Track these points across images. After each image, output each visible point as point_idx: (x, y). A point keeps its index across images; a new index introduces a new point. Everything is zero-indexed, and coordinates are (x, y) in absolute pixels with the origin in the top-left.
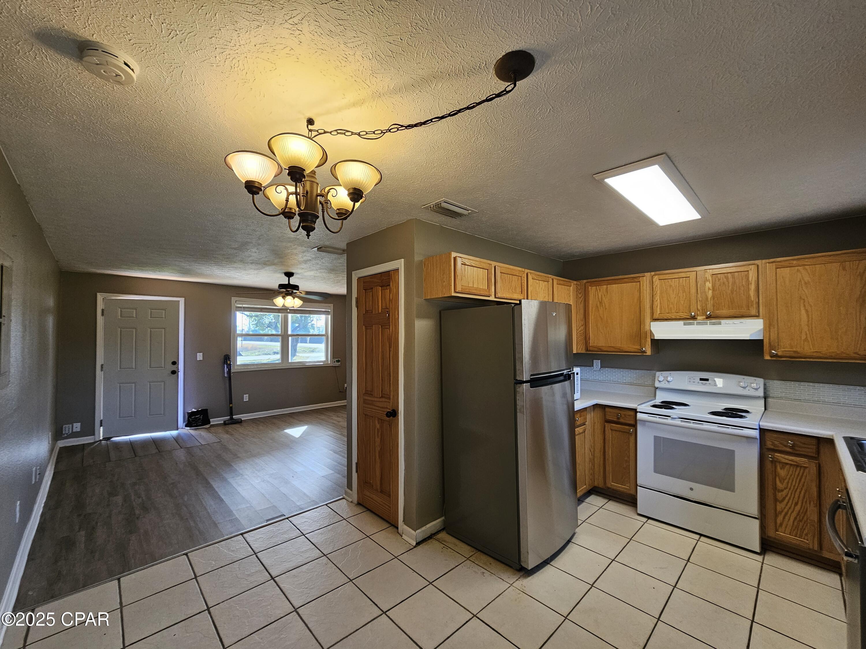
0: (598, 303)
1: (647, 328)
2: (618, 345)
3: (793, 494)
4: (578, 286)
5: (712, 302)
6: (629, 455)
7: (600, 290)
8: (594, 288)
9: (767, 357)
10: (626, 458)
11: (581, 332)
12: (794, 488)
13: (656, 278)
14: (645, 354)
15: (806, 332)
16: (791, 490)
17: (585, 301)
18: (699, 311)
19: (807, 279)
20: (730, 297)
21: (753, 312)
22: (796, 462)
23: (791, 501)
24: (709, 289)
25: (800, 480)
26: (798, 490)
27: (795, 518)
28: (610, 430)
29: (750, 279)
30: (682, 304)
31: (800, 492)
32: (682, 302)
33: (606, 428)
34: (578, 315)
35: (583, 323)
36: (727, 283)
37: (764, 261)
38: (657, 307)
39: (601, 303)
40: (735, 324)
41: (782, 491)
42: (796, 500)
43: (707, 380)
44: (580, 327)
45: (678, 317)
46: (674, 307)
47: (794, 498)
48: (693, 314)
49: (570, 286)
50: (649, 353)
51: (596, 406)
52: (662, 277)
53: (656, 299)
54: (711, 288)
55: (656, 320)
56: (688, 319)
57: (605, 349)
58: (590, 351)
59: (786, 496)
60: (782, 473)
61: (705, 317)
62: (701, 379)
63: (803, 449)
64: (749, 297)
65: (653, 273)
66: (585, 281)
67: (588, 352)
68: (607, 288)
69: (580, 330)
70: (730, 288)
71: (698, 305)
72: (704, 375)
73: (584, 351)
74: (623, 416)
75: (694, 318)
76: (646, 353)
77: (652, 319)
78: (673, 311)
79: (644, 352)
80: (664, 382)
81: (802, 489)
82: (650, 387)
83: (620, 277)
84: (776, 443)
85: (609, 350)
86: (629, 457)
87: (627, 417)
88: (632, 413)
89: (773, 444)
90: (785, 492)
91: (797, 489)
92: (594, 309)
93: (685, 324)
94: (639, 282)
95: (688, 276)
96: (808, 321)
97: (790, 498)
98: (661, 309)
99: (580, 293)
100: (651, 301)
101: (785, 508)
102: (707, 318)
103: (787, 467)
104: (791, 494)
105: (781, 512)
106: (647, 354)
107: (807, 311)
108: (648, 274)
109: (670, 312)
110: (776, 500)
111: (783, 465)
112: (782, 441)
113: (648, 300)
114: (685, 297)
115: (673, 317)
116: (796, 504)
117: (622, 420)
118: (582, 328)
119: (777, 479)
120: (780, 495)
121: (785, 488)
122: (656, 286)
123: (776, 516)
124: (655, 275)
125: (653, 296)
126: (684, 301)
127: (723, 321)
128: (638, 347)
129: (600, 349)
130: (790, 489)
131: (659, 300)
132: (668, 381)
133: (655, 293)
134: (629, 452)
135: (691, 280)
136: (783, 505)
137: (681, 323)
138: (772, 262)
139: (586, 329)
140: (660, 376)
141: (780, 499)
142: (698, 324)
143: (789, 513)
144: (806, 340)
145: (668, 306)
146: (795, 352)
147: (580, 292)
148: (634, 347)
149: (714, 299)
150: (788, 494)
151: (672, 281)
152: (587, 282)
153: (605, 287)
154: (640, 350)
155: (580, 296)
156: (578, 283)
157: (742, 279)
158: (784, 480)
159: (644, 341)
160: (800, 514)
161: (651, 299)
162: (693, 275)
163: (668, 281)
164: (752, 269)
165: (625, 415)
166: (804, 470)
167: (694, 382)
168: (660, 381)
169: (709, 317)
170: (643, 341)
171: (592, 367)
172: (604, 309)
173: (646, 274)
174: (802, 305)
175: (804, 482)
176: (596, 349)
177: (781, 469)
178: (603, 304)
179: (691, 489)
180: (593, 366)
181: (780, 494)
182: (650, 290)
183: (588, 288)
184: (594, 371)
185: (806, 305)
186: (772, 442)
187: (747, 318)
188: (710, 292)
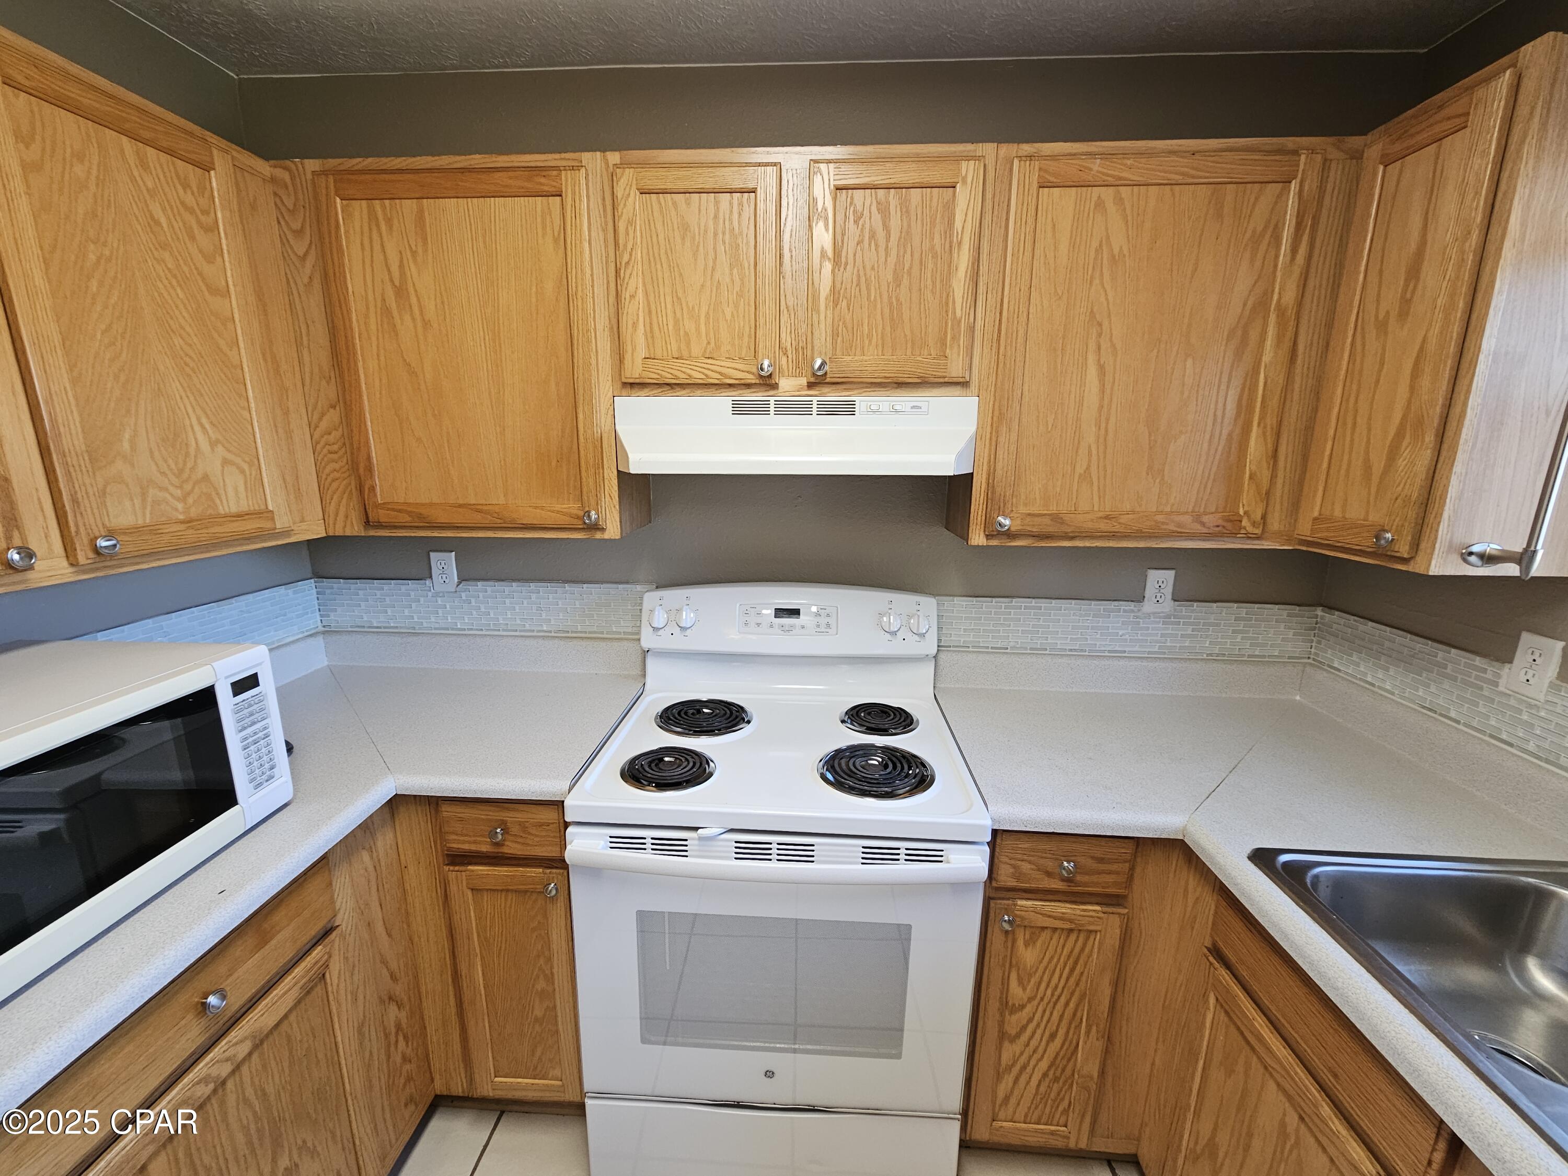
0: (390, 294)
1: (603, 421)
2: (497, 499)
3: (1048, 1013)
4: (281, 192)
5: (830, 315)
6: (552, 974)
7: (389, 221)
8: (360, 208)
9: (977, 538)
10: (541, 985)
11: (331, 438)
12: (1053, 995)
13: (627, 177)
14: (598, 535)
15: (1090, 447)
16: (1046, 1000)
17: (325, 276)
18: (785, 354)
19: (1119, 241)
20: (890, 298)
21: (956, 370)
22: (1071, 921)
23: (1039, 1032)
24: (823, 254)
25: (1072, 970)
26: (1063, 1000)
27: (1045, 1075)
28: (469, 893)
29: (958, 224)
30: (729, 317)
31: (1067, 1004)
32: (728, 311)
33: (453, 888)
34: (305, 353)
35: (330, 392)
36: (881, 234)
37: (1007, 149)
38: (635, 325)
39: (401, 292)
40: (897, 411)
41: (1022, 1007)
42: (1052, 1027)
43: (795, 612)
44: (323, 415)
45: (714, 378)
46: (698, 329)
47: (1048, 1022)
48: (766, 363)
49: (207, 168)
50: (613, 529)
51: (396, 803)
52: (653, 179)
53: (631, 288)
54: (830, 253)
55: (632, 385)
56: (748, 386)
57: (443, 519)
58: (380, 526)
59: (1030, 1020)
60: (1028, 956)
61: (804, 381)
62: (781, 612)
63: (1094, 878)
64: (946, 302)
65: (614, 157)
66: (312, 165)
67: (372, 533)
68: (421, 212)
69: (324, 425)
70: (892, 259)
71: (783, 329)
72: (788, 595)
73: (355, 529)
74: (515, 830)
75: (767, 383)
76: (603, 530)
77: (619, 385)
78: (696, 350)
79: (595, 527)
80: (668, 630)
81: (1072, 994)
82: (625, 643)
83: (477, 160)
84: (1026, 867)
85: (457, 519)
86: (550, 979)
87: (533, 831)
88: (549, 815)
89: (1018, 875)
90: (1029, 1009)
91: (1059, 997)
92: (372, 320)
93: (739, 409)
94: (561, 196)
95: (751, 185)
96: (1101, 407)
97: (1038, 1025)
98: (650, 336)
99: (299, 233)
100: (612, 299)
101: (1022, 1054)
102: (811, 385)
103: (1045, 935)
104: (1044, 1011)
105: (1009, 1068)
106: (606, 536)
107: (1101, 369)
108: (592, 160)
109: (685, 354)
110: (1003, 1036)
111: (1033, 933)
112: (1042, 861)
113: (600, 291)
114: (737, 289)
115: (698, 376)
116: (1053, 1036)
117: (512, 848)
118: (333, 416)
119: (1014, 976)
120: (1014, 1022)
121: (1030, 1000)
122: (631, 222)
123: (999, 1077)
124: (622, 165)
125: (617, 271)
126: (736, 306)
127: (862, 401)
128: (573, 507)
129: (420, 517)
130: (1042, 999)
131: (640, 295)
132: (683, 629)
133: (626, 258)
134: (549, 960)
135: (761, 206)
136: (1017, 1047)
137: (724, 402)
138: (1030, 157)
139: (349, 424)
140: (658, 608)
141: (1013, 1032)
142: (785, 409)
143: (1033, 1063)
144: (1086, 476)
145: (676, 322)
146: (1056, 518)
147: (296, 225)
148: (558, 507)
149: (836, 303)
150: (1034, 1015)
151: (688, 204)
152: (325, 173)
153: (409, 206)
154: (578, 518)
155: (301, 252)
156: (280, 173)
157: (933, 223)
158: (1030, 976)
159: (591, 481)
160: (1057, 1062)
161: (613, 285)
162: (766, 180)
163: (675, 204)
164: (969, 180)
165: (523, 826)
166: (1087, 938)
167: (758, 625)
168: (656, 629)
169: (817, 382)
170: (589, 482)
171: (428, 582)
172: (419, 324)
173: (586, 157)
174: (1092, 346)
175: (1082, 973)
176: (404, 518)
177: (1026, 945)
178: (414, 300)
179: (769, 1074)
180: (431, 577)
181: (1014, 1018)
182: (605, 240)
183: (330, 205)
184: (437, 595)
185: (1103, 347)
186: (1014, 867)
187: (936, 391)
188: (828, 266)
